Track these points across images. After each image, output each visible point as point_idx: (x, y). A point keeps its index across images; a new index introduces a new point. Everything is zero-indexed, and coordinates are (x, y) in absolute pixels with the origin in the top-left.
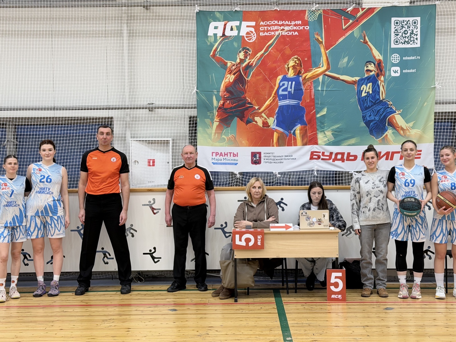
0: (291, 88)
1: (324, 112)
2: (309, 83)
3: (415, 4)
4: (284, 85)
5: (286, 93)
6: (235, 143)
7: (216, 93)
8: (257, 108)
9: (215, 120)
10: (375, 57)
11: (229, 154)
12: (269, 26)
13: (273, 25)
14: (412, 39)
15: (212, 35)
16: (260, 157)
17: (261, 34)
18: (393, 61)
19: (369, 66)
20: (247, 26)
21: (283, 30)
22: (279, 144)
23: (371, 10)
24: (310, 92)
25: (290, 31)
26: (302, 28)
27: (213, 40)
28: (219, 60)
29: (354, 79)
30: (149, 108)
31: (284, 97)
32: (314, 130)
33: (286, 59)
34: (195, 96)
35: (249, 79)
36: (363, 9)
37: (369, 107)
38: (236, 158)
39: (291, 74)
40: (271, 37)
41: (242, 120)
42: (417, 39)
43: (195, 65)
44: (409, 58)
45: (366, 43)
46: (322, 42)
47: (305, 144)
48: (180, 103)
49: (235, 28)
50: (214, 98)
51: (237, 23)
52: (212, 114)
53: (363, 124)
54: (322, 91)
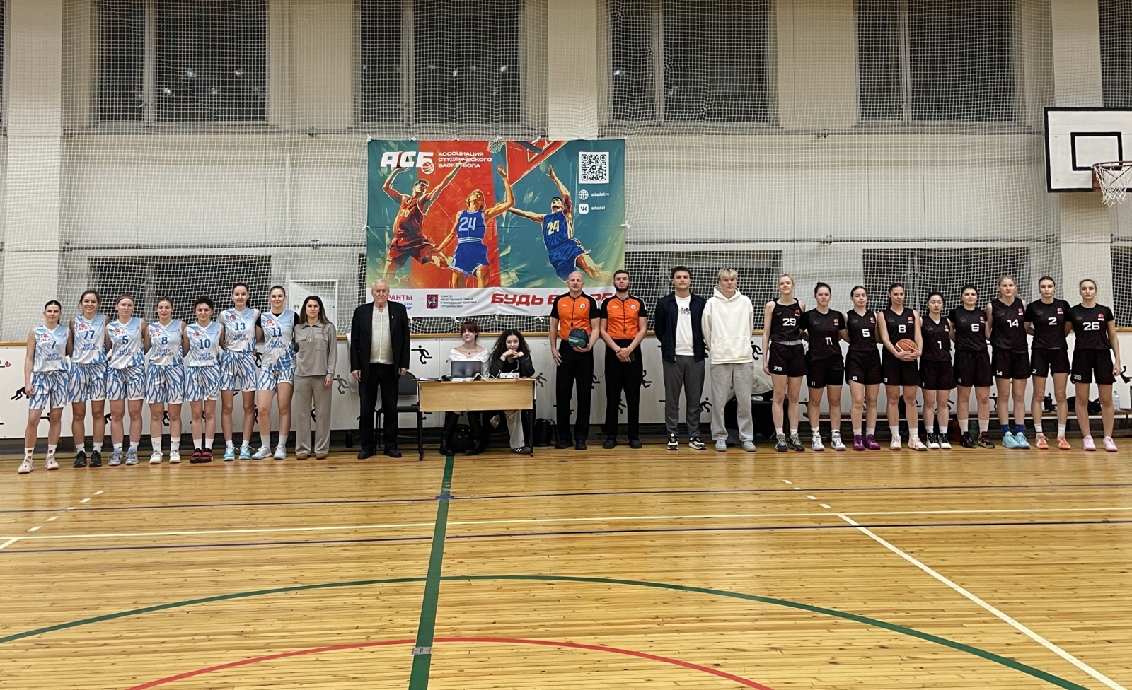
0: (472, 224)
1: (508, 251)
2: (491, 219)
3: (603, 138)
4: (464, 221)
5: (467, 230)
6: (408, 284)
7: (388, 229)
8: (434, 245)
9: (388, 259)
10: (562, 193)
11: (402, 297)
12: (448, 157)
13: (452, 156)
14: (601, 175)
15: (385, 166)
16: (437, 301)
17: (440, 166)
18: (581, 198)
19: (556, 202)
20: (425, 157)
21: (464, 161)
22: (458, 286)
23: (556, 143)
24: (493, 229)
25: (471, 163)
26: (484, 160)
27: (386, 171)
28: (393, 194)
29: (540, 216)
30: (313, 246)
31: (464, 234)
32: (496, 270)
33: (467, 193)
34: (365, 233)
35: (426, 214)
36: (549, 142)
37: (556, 246)
38: (409, 301)
39: (472, 209)
40: (451, 169)
41: (417, 259)
42: (605, 175)
43: (366, 199)
44: (598, 195)
45: (553, 177)
46: (505, 176)
47: (487, 286)
48: (347, 240)
49: (410, 159)
50: (387, 234)
51: (414, 154)
52: (383, 253)
53: (550, 265)
54: (506, 228)
